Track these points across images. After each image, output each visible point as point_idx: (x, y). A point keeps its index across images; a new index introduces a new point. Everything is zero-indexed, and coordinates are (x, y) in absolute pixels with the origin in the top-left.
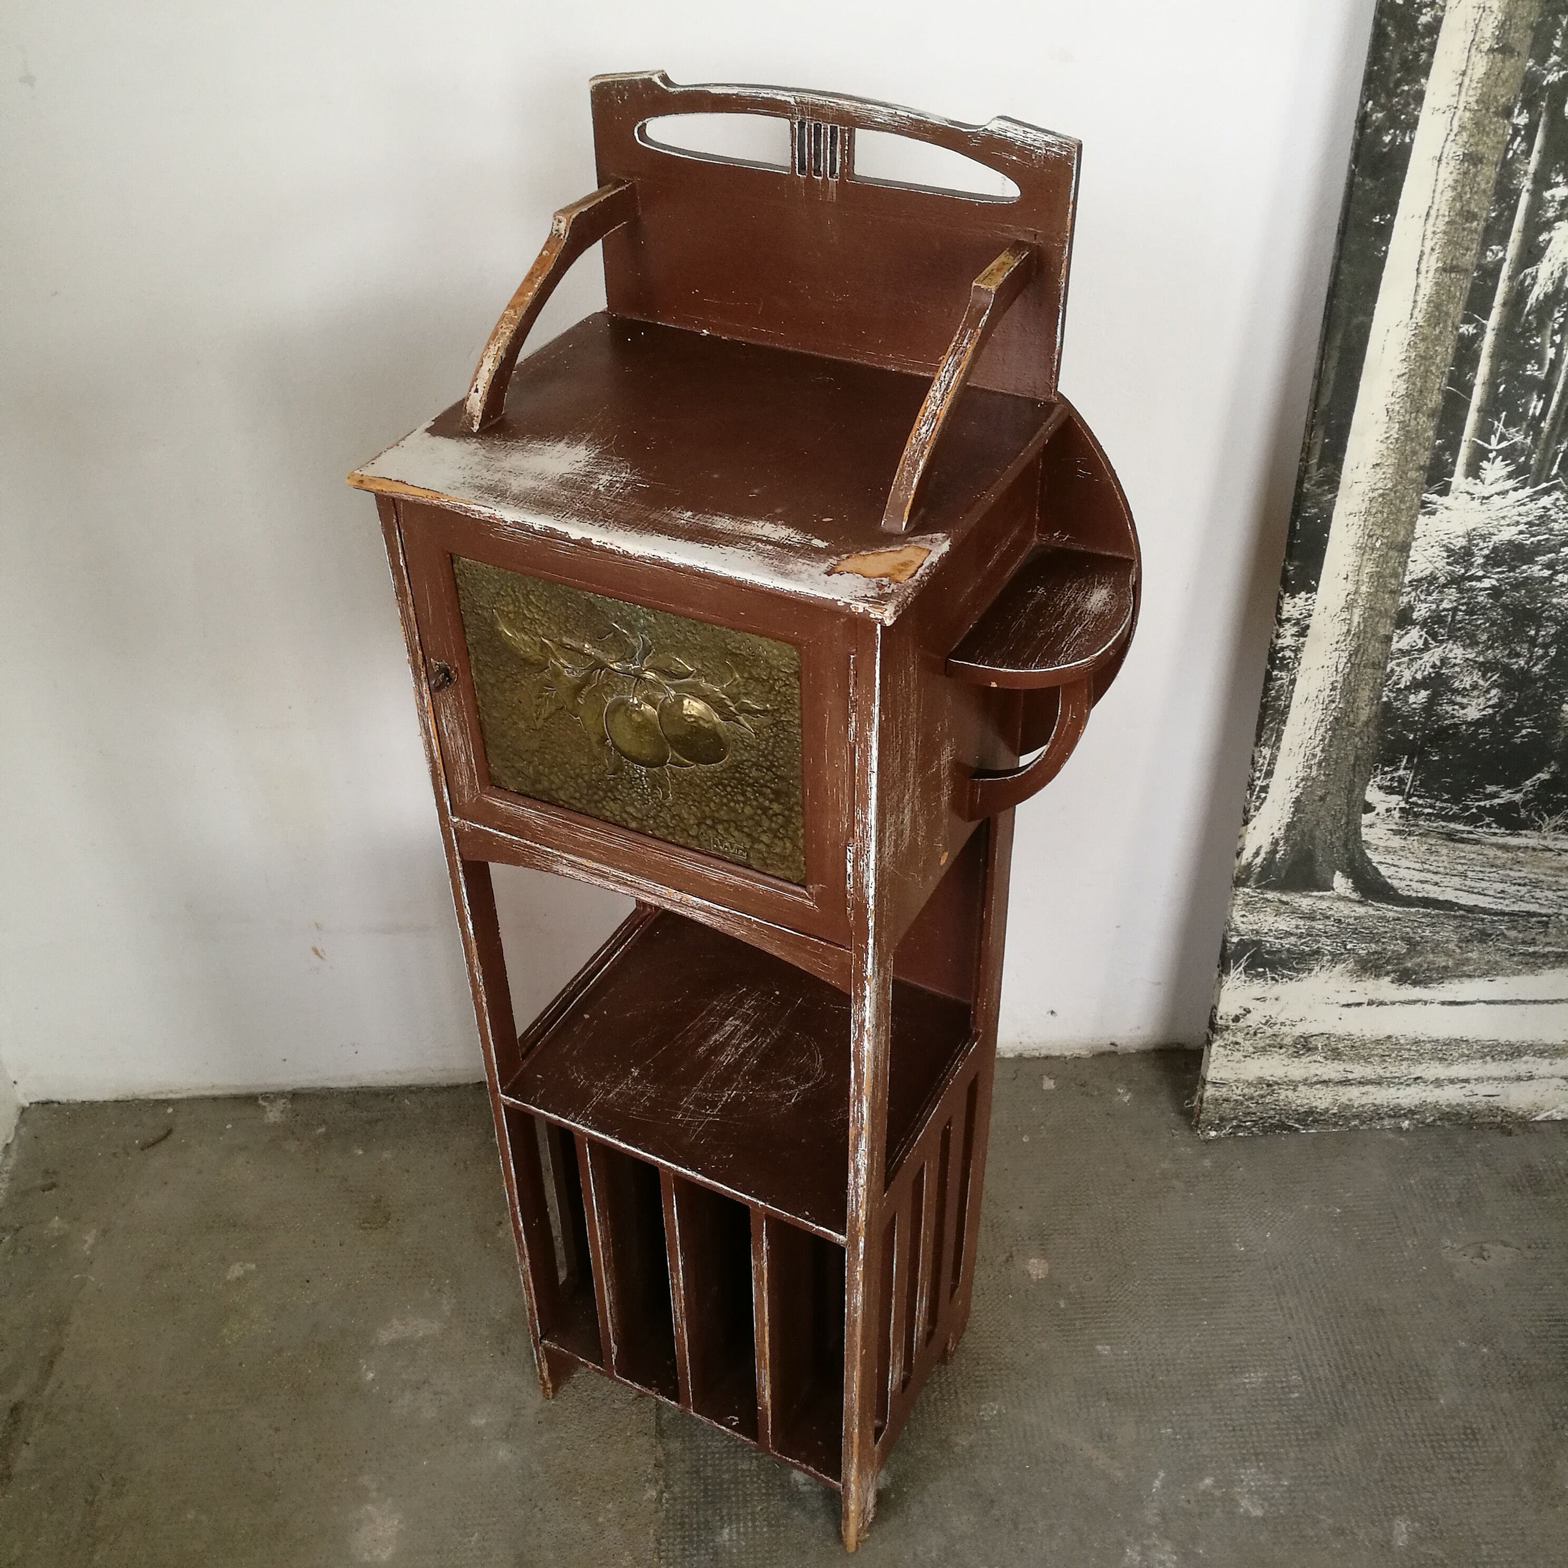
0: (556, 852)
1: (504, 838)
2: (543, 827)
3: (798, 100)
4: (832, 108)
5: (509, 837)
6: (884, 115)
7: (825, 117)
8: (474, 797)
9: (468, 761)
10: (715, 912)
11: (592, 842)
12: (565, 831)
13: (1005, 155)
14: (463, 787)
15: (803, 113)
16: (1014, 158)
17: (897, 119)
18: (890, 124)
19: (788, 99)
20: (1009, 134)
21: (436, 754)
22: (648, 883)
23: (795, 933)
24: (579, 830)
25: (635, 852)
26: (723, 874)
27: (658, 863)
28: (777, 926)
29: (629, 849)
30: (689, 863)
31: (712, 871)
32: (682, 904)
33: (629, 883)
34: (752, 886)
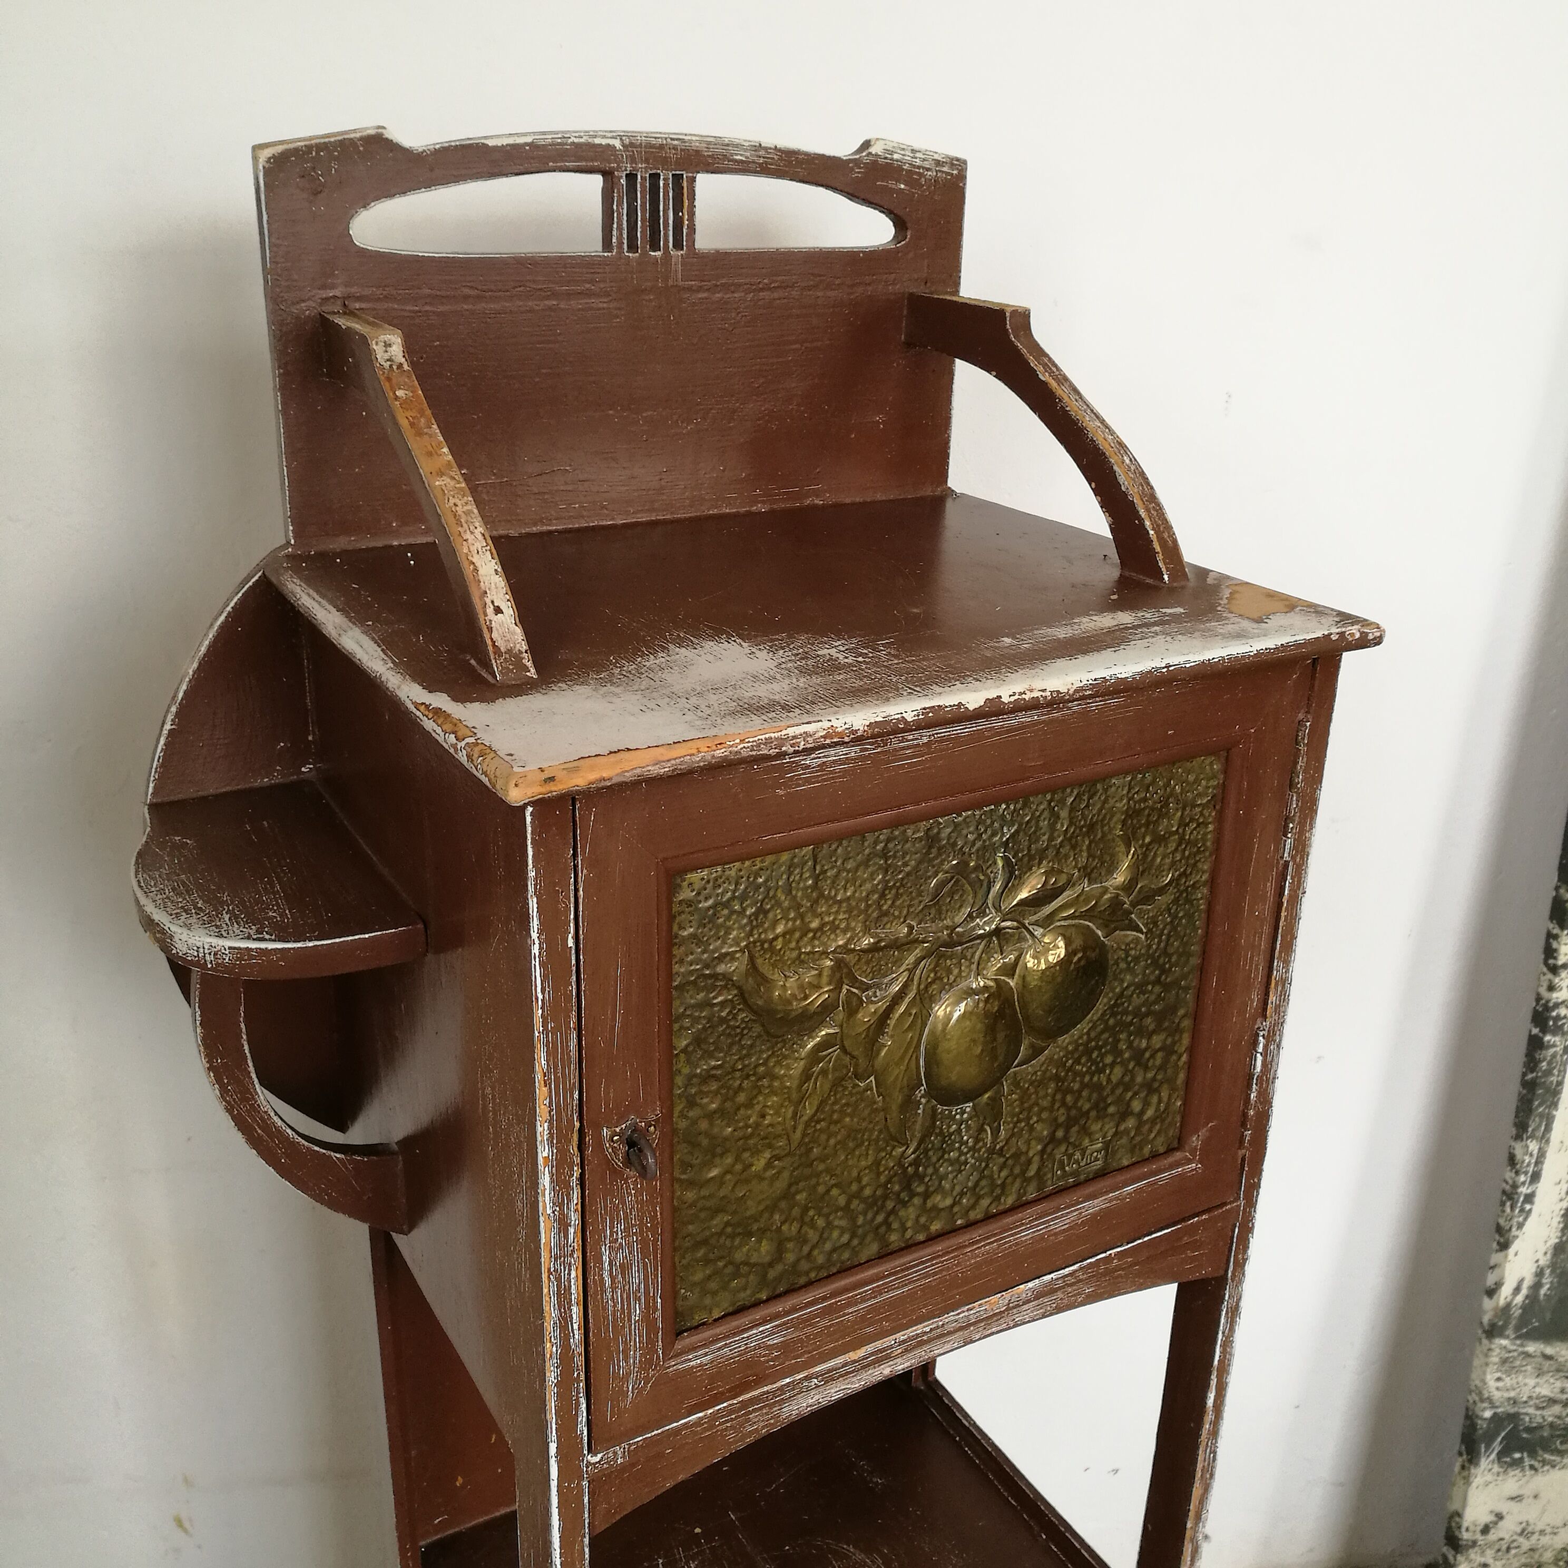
0: (800, 1376)
2: (781, 1346)
3: (627, 141)
4: (675, 148)
5: (711, 1411)
6: (746, 150)
7: (665, 162)
8: (648, 1381)
10: (1055, 1285)
11: (871, 1309)
12: (825, 1322)
13: (891, 184)
15: (633, 160)
16: (902, 186)
17: (762, 153)
18: (754, 162)
19: (611, 142)
20: (896, 156)
22: (958, 1314)
23: (1169, 1230)
24: (850, 1304)
25: (944, 1273)
26: (1078, 1209)
27: (978, 1265)
28: (1146, 1239)
29: (935, 1274)
30: (1029, 1229)
31: (1062, 1216)
32: (1008, 1309)
33: (925, 1338)
34: (1117, 1198)
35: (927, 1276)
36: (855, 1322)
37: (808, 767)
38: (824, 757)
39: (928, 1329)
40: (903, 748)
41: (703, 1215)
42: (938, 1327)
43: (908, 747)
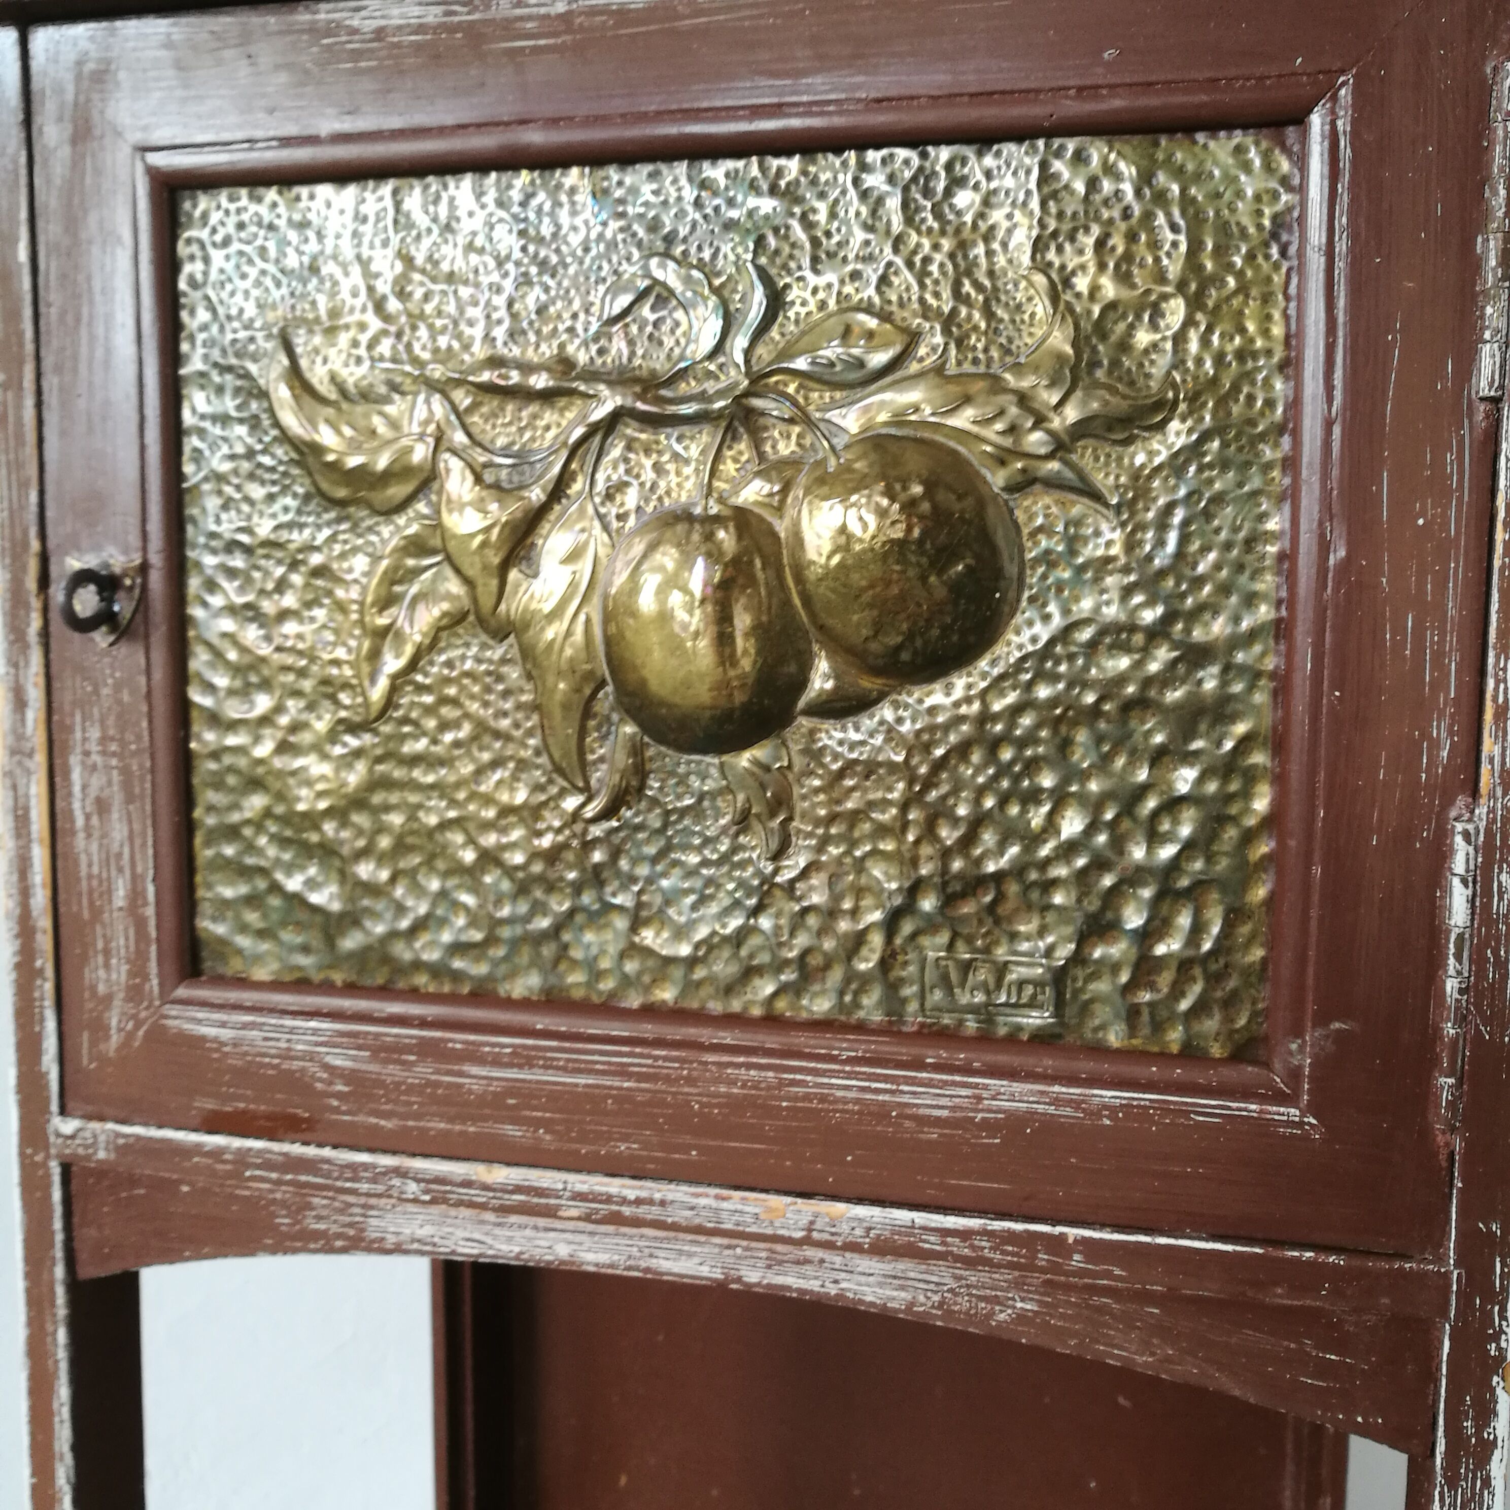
0: (386, 1161)
1: (217, 1154)
2: (350, 1077)
5: (237, 1143)
8: (138, 1026)
9: (136, 896)
10: (932, 1243)
11: (514, 1089)
12: (425, 1071)
14: (108, 999)
21: (40, 899)
22: (697, 1195)
23: (1229, 1248)
24: (473, 1055)
25: (660, 1086)
26: (976, 1086)
27: (735, 1105)
28: (1162, 1240)
29: (641, 1078)
30: (849, 1076)
31: (929, 1084)
32: (807, 1241)
33: (627, 1211)
34: (1076, 1104)
35: (622, 1072)
36: (482, 1100)
37: (354, 31)
38: (383, 17)
39: (631, 1195)
40: (521, 18)
41: (231, 780)
42: (650, 1202)
43: (530, 18)
